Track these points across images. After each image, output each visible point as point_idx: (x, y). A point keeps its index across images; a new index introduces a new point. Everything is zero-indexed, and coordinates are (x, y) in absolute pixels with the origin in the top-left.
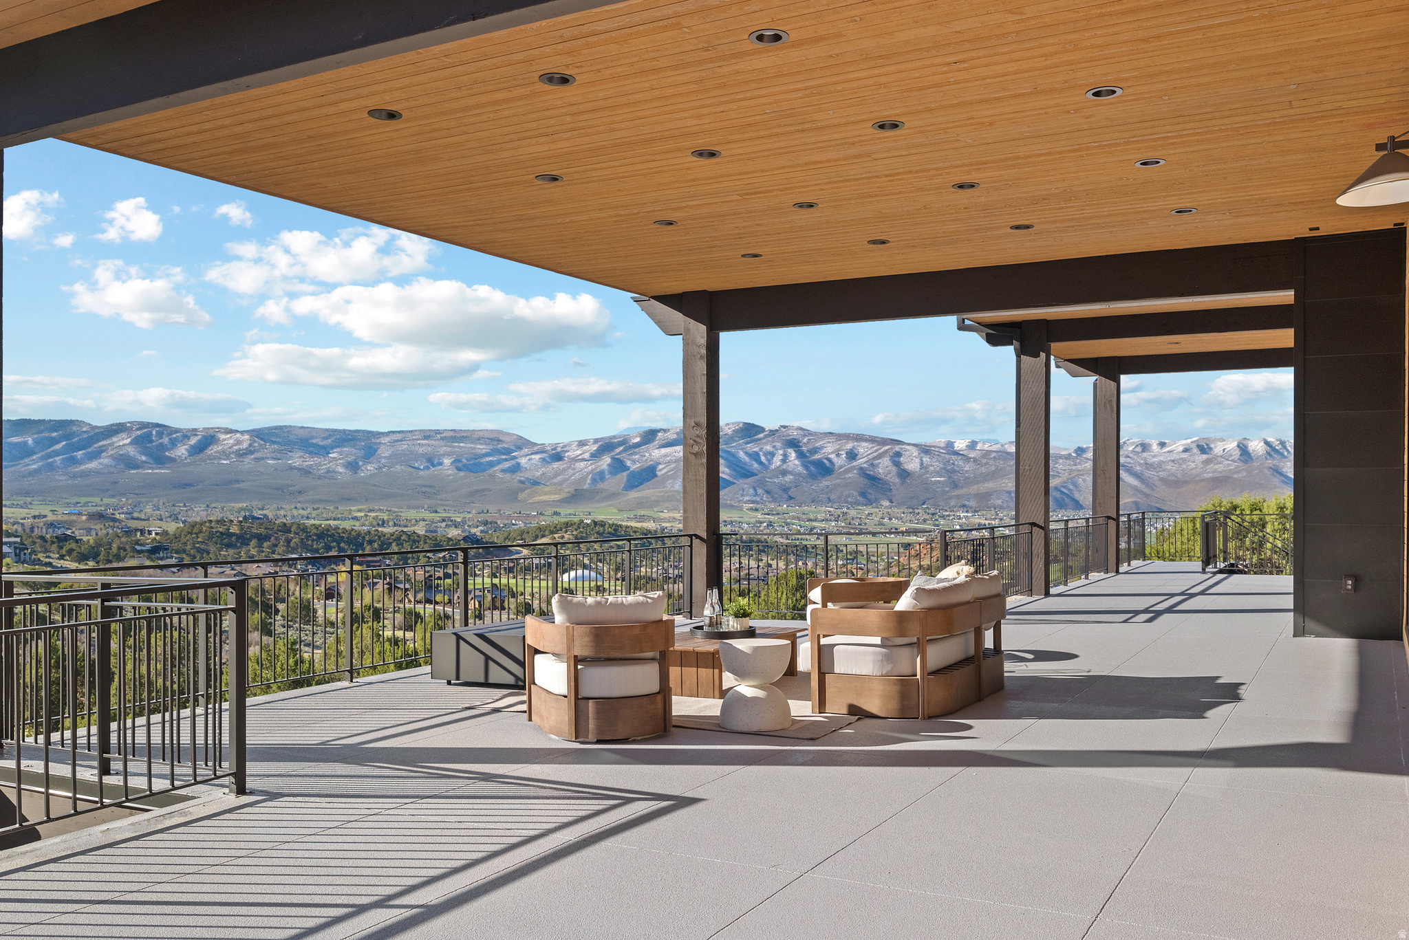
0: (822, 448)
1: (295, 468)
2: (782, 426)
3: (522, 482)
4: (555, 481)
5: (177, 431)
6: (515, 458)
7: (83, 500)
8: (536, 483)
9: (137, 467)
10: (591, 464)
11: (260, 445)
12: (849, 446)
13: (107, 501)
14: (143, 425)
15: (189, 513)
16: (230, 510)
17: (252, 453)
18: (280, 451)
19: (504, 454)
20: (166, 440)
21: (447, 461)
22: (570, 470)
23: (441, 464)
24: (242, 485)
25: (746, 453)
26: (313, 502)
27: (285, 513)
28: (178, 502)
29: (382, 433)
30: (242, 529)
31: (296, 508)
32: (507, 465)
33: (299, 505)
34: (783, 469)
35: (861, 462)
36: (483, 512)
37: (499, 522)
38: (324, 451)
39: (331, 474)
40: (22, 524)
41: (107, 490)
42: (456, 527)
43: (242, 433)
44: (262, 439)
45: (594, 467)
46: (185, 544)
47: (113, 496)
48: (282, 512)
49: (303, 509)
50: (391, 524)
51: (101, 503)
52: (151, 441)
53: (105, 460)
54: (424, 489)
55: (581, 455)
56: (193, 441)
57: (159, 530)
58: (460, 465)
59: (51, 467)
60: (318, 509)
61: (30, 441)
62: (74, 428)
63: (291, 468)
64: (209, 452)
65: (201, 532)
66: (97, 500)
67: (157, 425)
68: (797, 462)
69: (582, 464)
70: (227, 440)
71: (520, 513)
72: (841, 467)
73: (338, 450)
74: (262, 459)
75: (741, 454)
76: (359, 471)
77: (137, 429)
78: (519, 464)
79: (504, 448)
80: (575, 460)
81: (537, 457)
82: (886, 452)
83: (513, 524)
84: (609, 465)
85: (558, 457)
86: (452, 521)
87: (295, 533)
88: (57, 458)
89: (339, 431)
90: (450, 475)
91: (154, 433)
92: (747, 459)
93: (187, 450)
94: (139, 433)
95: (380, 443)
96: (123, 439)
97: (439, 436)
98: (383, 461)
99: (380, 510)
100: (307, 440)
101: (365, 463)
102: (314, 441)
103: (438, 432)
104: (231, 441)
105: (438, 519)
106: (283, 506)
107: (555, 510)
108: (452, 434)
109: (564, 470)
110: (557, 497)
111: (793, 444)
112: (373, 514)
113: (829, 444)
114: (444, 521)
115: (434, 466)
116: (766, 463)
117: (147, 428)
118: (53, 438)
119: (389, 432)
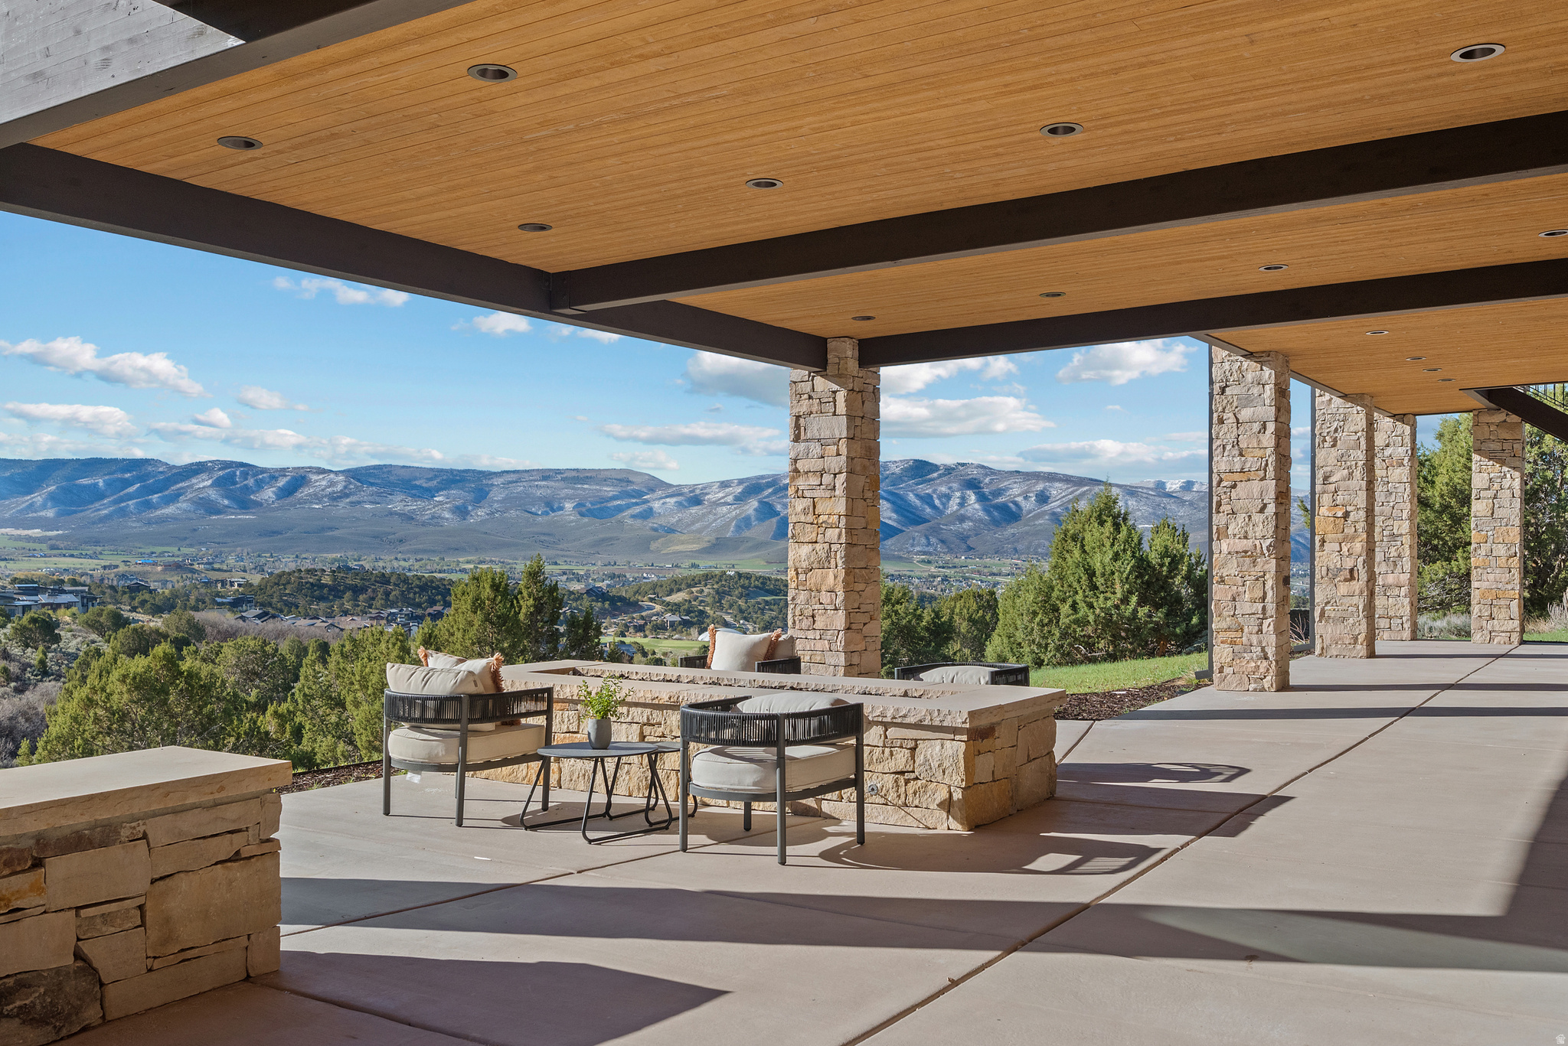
0: (1006, 489)
1: (396, 513)
2: (959, 464)
3: (655, 530)
4: (693, 528)
5: (264, 470)
6: (646, 501)
7: (159, 549)
8: (671, 530)
9: (218, 512)
10: (735, 509)
11: (357, 487)
12: (1040, 487)
13: (185, 550)
14: (226, 465)
15: (277, 564)
16: (322, 561)
17: (347, 496)
18: (379, 494)
19: (634, 497)
20: (251, 482)
21: (569, 506)
22: (710, 516)
23: (561, 508)
24: (336, 533)
25: (917, 496)
26: (416, 552)
27: (384, 565)
28: (265, 552)
29: (495, 473)
30: (335, 580)
31: (396, 559)
32: (637, 510)
33: (399, 556)
34: (961, 515)
35: (1054, 505)
36: (609, 564)
37: (628, 576)
38: (428, 493)
39: (436, 520)
40: (91, 576)
41: (185, 539)
42: (578, 581)
43: (336, 473)
44: (359, 480)
45: (738, 511)
46: (271, 595)
47: (191, 546)
48: (381, 564)
49: (405, 560)
51: (178, 553)
52: (235, 483)
53: (183, 505)
54: (543, 538)
55: (723, 498)
56: (282, 482)
57: (242, 581)
58: (584, 510)
59: (123, 513)
60: (421, 560)
61: (101, 483)
62: (150, 468)
63: (391, 513)
64: (298, 495)
65: (285, 583)
66: (175, 550)
67: (241, 465)
68: (977, 506)
69: (725, 509)
70: (320, 482)
71: (652, 565)
72: (1030, 512)
73: (444, 492)
74: (359, 503)
75: (911, 497)
76: (468, 517)
77: (219, 470)
78: (651, 509)
79: (633, 490)
80: (717, 504)
81: (673, 500)
82: (1083, 494)
83: (645, 578)
84: (755, 510)
85: (696, 501)
86: (574, 574)
87: (395, 585)
88: (130, 503)
89: (446, 471)
90: (572, 522)
91: (238, 473)
92: (918, 502)
93: (273, 492)
94: (221, 473)
95: (492, 485)
96: (203, 481)
97: (559, 477)
98: (496, 505)
99: (491, 561)
100: (410, 481)
101: (476, 508)
102: (417, 483)
103: (558, 472)
104: (324, 483)
105: (558, 571)
106: (382, 557)
107: (693, 561)
108: (574, 474)
109: (704, 515)
110: (695, 547)
111: (973, 484)
112: (484, 566)
113: (1015, 485)
114: (564, 573)
115: (553, 511)
116: (941, 507)
117: (229, 468)
118: (126, 479)
119: (503, 472)
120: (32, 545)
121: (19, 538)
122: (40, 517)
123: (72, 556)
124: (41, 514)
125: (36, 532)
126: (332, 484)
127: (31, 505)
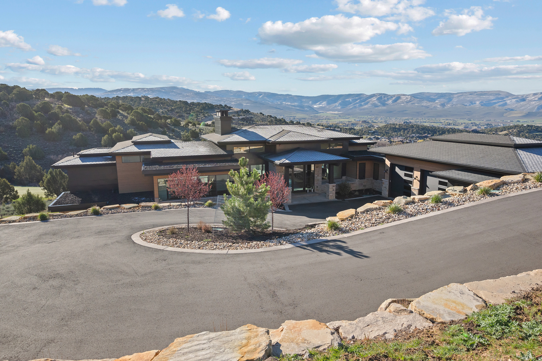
1: (424, 106)
3: (506, 110)
4: (521, 109)
5: (389, 95)
6: (505, 100)
7: (362, 116)
8: (512, 110)
9: (377, 107)
10: (538, 102)
11: (413, 99)
13: (369, 117)
14: (380, 94)
15: (390, 120)
16: (402, 120)
17: (411, 101)
18: (419, 101)
19: (501, 99)
20: (386, 99)
21: (478, 103)
22: (528, 105)
23: (475, 103)
24: (407, 112)
26: (428, 117)
30: (399, 127)
32: (501, 103)
33: (423, 118)
36: (488, 120)
37: (493, 124)
38: (433, 100)
39: (435, 108)
40: (346, 124)
41: (369, 114)
42: (476, 126)
43: (408, 95)
44: (414, 97)
45: (539, 103)
46: (383, 131)
47: (370, 116)
48: (417, 121)
49: (425, 119)
50: (452, 124)
51: (367, 117)
52: (382, 99)
53: (369, 105)
54: (467, 113)
55: (533, 99)
56: (394, 99)
57: (377, 126)
58: (482, 104)
59: (355, 107)
60: (429, 119)
62: (362, 96)
63: (423, 106)
64: (398, 102)
65: (388, 127)
66: (366, 116)
67: (384, 94)
69: (534, 102)
70: (404, 98)
71: (503, 121)
73: (439, 100)
74: (414, 103)
76: (445, 107)
77: (378, 96)
78: (506, 103)
79: (501, 97)
80: (531, 101)
81: (514, 100)
83: (499, 125)
85: (524, 100)
86: (475, 124)
87: (415, 128)
88: (357, 105)
89: (440, 93)
90: (478, 108)
91: (383, 96)
93: (391, 101)
95: (454, 97)
96: (374, 99)
97: (475, 94)
98: (454, 103)
99: (450, 120)
101: (447, 104)
102: (431, 97)
103: (475, 92)
104: (405, 98)
105: (470, 123)
106: (418, 119)
107: (518, 120)
108: (481, 93)
109: (525, 105)
110: (520, 115)
114: (472, 124)
115: (472, 104)
119: (457, 93)
120: (335, 116)
121: (333, 114)
122: (337, 109)
123: (343, 118)
124: (338, 108)
125: (336, 112)
126: (407, 98)
127: (336, 106)
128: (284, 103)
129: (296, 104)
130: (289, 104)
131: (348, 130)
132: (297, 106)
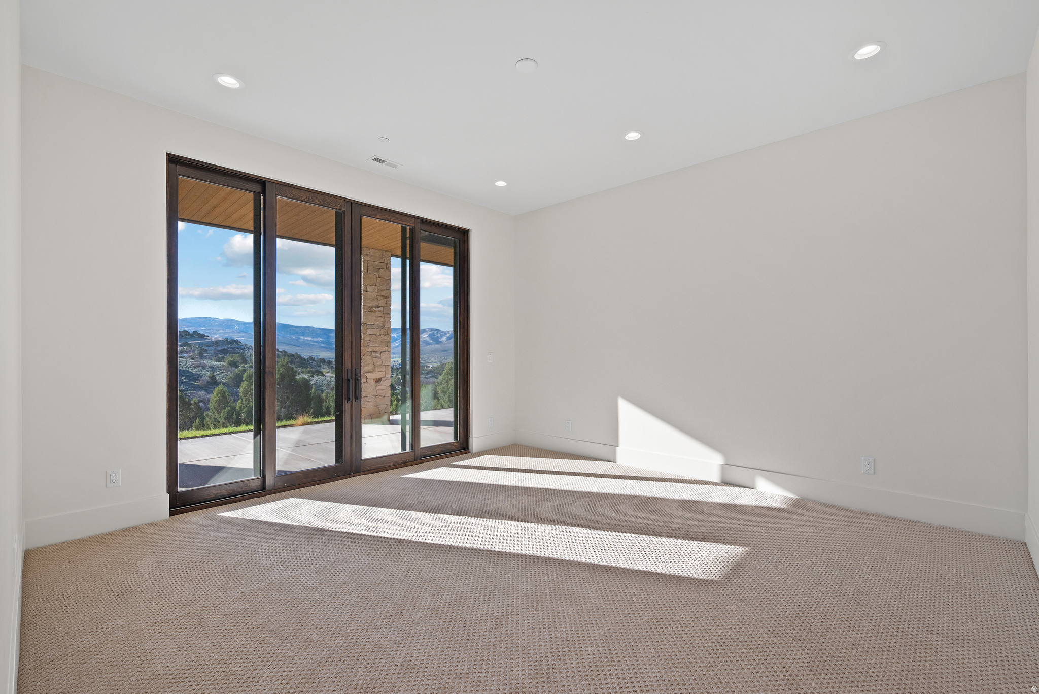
128: (302, 337)
129: (320, 339)
130: (310, 339)
131: (395, 369)
132: (322, 342)
